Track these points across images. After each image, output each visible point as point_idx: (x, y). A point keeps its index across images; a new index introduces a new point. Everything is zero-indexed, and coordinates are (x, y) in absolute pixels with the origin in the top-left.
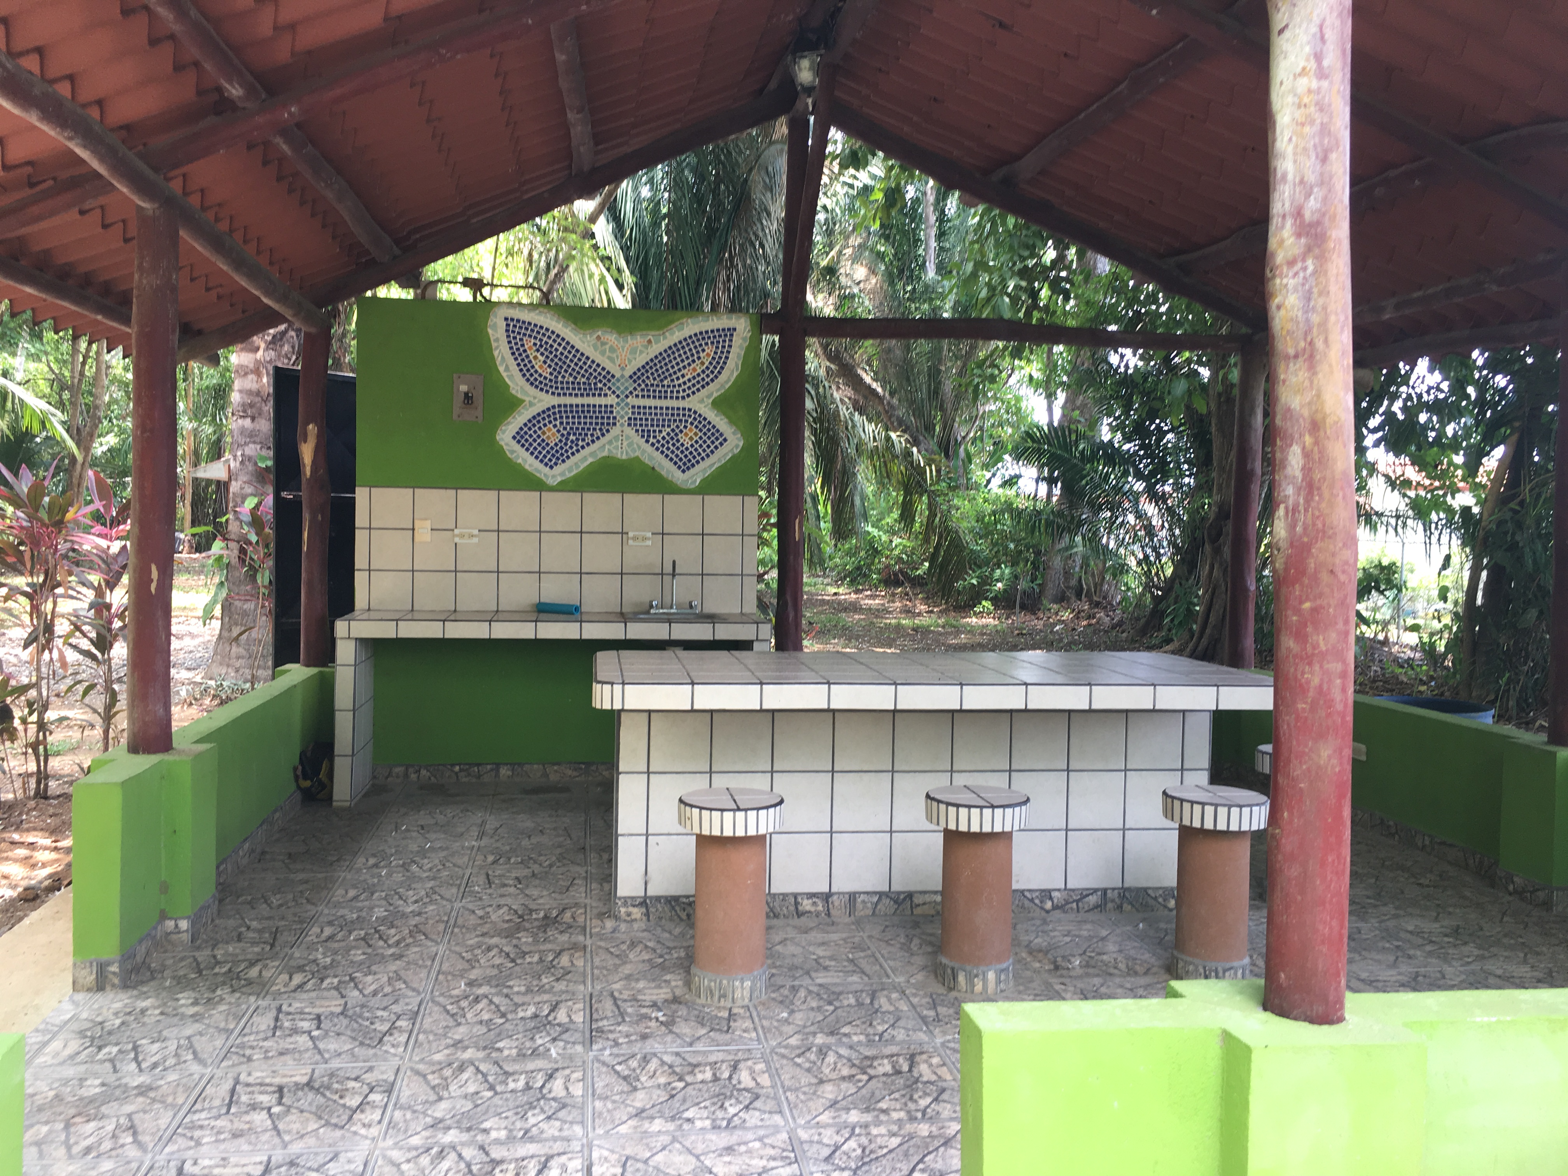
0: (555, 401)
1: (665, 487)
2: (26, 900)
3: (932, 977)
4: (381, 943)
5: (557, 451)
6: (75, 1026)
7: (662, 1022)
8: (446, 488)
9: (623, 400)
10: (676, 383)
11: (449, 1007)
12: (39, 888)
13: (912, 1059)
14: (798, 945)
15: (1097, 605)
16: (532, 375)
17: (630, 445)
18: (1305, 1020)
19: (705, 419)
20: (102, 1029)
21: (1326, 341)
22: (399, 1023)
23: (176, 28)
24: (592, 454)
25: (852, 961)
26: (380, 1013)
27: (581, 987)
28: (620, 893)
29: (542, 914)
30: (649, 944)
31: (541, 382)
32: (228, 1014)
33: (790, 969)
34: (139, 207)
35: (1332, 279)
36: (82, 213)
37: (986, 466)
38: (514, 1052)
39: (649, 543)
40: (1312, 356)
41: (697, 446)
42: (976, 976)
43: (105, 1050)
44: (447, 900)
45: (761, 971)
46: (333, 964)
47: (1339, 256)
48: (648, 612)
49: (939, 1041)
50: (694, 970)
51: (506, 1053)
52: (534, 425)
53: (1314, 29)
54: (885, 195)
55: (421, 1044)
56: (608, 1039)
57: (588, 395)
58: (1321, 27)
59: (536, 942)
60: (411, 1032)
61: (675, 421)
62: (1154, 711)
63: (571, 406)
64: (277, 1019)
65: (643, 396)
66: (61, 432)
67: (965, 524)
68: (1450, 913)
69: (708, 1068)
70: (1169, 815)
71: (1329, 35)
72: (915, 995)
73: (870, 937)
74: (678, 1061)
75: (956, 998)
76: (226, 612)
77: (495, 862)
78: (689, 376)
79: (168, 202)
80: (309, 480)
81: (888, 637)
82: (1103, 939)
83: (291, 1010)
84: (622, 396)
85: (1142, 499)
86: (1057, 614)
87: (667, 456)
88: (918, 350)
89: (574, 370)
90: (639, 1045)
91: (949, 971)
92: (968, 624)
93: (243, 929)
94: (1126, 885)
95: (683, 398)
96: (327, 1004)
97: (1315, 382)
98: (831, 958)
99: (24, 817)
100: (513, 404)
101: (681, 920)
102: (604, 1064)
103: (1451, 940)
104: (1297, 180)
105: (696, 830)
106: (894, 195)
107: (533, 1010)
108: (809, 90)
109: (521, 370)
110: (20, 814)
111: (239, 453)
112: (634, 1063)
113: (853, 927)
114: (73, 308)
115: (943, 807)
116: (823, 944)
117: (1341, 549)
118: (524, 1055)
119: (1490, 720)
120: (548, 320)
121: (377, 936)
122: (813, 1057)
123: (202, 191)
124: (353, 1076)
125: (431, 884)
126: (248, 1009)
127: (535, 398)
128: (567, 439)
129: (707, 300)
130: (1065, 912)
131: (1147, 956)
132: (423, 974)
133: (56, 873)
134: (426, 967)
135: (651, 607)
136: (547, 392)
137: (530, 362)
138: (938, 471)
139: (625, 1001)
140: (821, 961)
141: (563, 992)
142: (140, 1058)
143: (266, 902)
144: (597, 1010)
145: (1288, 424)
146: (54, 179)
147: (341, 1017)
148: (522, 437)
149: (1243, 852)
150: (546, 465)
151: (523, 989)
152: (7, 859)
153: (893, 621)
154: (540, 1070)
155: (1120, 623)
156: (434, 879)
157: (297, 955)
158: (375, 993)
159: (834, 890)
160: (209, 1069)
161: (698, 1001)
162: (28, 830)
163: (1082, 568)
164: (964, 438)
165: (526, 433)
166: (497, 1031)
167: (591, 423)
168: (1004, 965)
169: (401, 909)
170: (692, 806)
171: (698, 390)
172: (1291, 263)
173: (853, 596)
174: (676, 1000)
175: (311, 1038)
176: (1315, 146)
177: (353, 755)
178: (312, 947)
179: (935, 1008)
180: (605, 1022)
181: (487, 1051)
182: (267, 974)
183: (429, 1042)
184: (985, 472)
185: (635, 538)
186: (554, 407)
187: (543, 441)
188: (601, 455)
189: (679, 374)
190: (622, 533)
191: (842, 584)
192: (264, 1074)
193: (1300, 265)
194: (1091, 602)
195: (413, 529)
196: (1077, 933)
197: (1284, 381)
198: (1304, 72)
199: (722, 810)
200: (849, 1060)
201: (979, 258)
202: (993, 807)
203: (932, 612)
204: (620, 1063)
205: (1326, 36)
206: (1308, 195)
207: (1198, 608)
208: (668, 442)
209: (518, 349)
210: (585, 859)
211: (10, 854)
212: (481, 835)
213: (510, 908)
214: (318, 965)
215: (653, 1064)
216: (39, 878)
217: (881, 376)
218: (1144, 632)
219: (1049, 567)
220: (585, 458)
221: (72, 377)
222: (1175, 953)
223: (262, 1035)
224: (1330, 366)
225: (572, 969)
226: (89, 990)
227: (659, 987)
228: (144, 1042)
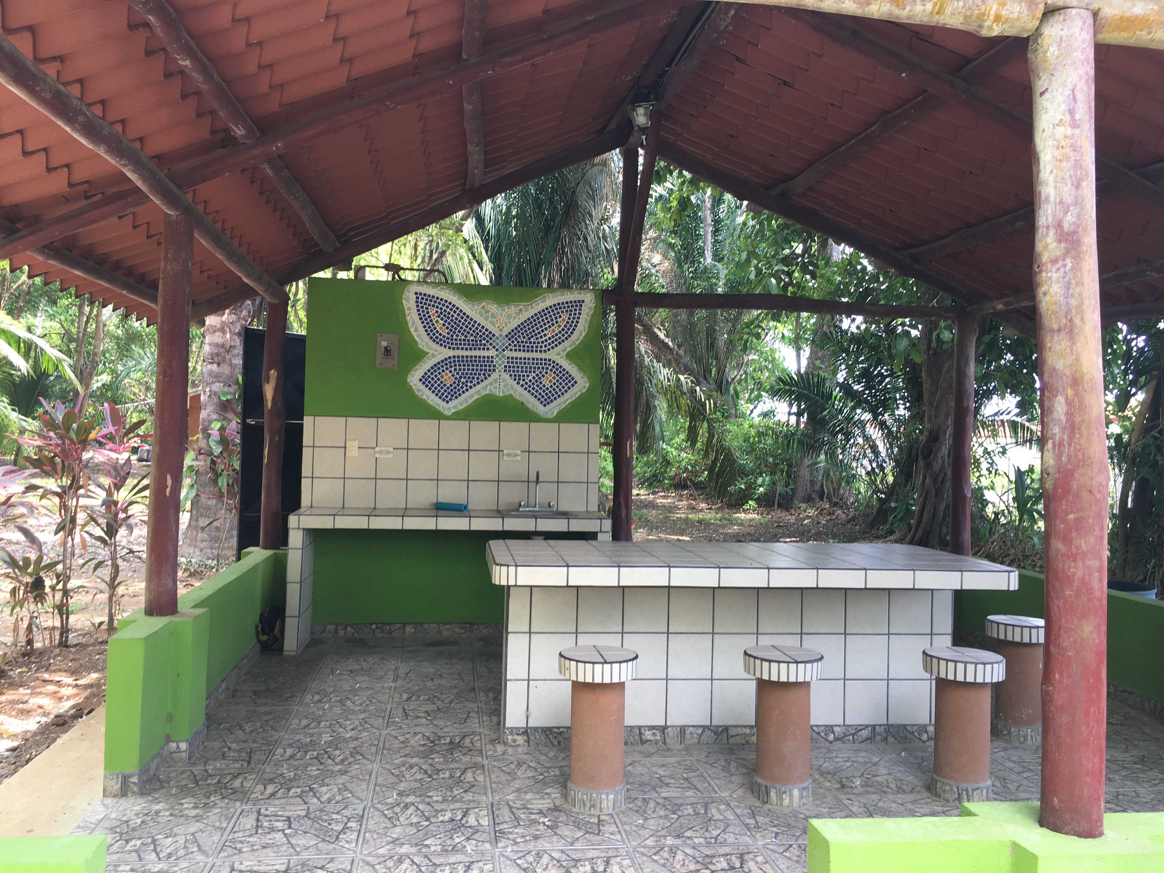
0: (451, 353)
1: (531, 417)
2: (58, 725)
3: (749, 793)
4: (330, 761)
5: (452, 390)
6: (107, 824)
7: (548, 826)
8: (370, 417)
9: (500, 353)
10: (540, 340)
11: (386, 812)
12: (66, 716)
13: (741, 857)
14: (644, 766)
15: (836, 504)
16: (434, 334)
17: (506, 386)
18: (1074, 835)
19: (561, 367)
20: (128, 826)
21: (1082, 319)
22: (350, 825)
23: (204, 87)
24: (478, 392)
25: (686, 779)
26: (335, 816)
27: (484, 798)
28: (508, 724)
29: (448, 740)
30: (531, 764)
31: (441, 340)
32: (221, 815)
33: (640, 785)
34: (165, 213)
35: (1086, 273)
36: (120, 217)
37: (750, 401)
38: (439, 848)
39: (519, 458)
40: (1071, 330)
41: (555, 387)
42: (785, 793)
43: (132, 843)
44: (376, 728)
45: (621, 787)
46: (296, 778)
47: (1090, 257)
48: (518, 510)
49: (761, 843)
50: (570, 785)
51: (433, 848)
52: (435, 371)
53: (1068, 92)
54: (679, 202)
55: (368, 841)
56: (508, 839)
57: (475, 349)
58: (1073, 91)
59: (446, 762)
60: (360, 831)
61: (539, 368)
62: (914, 589)
63: (463, 357)
64: (258, 820)
65: (515, 350)
66: (70, 374)
67: (735, 444)
68: (1136, 746)
69: (587, 863)
70: (929, 670)
71: (1079, 96)
72: (738, 807)
73: (698, 760)
74: (564, 857)
75: (769, 810)
76: (194, 507)
77: (408, 699)
78: (550, 335)
79: (187, 211)
80: (270, 411)
81: (680, 528)
82: (875, 764)
83: (267, 813)
84: (500, 350)
85: (868, 425)
86: (805, 511)
87: (533, 394)
88: (699, 315)
89: (465, 330)
90: (533, 843)
91: (763, 789)
92: (739, 519)
93: (226, 750)
94: (890, 723)
95: (545, 351)
96: (294, 809)
97: (1075, 349)
98: (671, 777)
99: (52, 661)
100: (420, 356)
101: (554, 745)
102: (508, 858)
103: (1139, 766)
104: (1058, 201)
105: (574, 678)
106: (684, 203)
107: (450, 815)
108: (643, 130)
109: (426, 331)
110: (48, 659)
111: (208, 390)
112: (530, 858)
113: (684, 753)
114: (107, 285)
115: (758, 662)
116: (663, 766)
117: (1097, 474)
118: (447, 851)
119: (1154, 597)
120: (447, 295)
121: (326, 756)
122: (666, 855)
123: (205, 202)
124: (319, 866)
125: (363, 716)
126: (235, 812)
127: (436, 351)
128: (459, 381)
129: (545, 277)
130: (843, 743)
131: (910, 778)
132: (364, 786)
133: (78, 704)
134: (365, 780)
135: (520, 506)
136: (445, 346)
137: (433, 325)
138: (715, 404)
139: (518, 809)
140: (663, 779)
141: (471, 801)
142: (158, 850)
143: (241, 728)
144: (498, 816)
145: (1054, 380)
146: (102, 193)
147: (306, 819)
148: (426, 380)
149: (986, 698)
150: (444, 400)
151: (440, 798)
152: (41, 693)
153: (683, 516)
154: (460, 863)
155: (854, 519)
156: (364, 712)
157: (268, 770)
158: (329, 801)
159: (668, 724)
160: (211, 859)
161: (574, 810)
162: (55, 671)
163: (823, 477)
164: (733, 379)
165: (429, 377)
166: (424, 831)
167: (477, 370)
168: (805, 785)
169: (342, 735)
170: (570, 660)
171: (556, 346)
172: (1054, 262)
173: (651, 496)
174: (556, 809)
175: (285, 835)
176: (1070, 176)
177: (299, 616)
178: (278, 764)
179: (754, 817)
180: (505, 826)
181: (419, 847)
182: (247, 785)
183: (374, 839)
184: (749, 405)
185: (508, 455)
186: (450, 358)
187: (442, 382)
188: (484, 393)
189: (542, 334)
190: (499, 451)
191: (642, 488)
192: (252, 863)
193: (1061, 263)
194: (830, 502)
195: (345, 447)
196: (855, 759)
197: (1050, 348)
198: (1061, 123)
199: (594, 663)
200: (694, 858)
201: (750, 248)
202: (797, 662)
203: (711, 509)
204: (520, 858)
205: (1077, 98)
206: (1066, 213)
207: (914, 508)
208: (533, 384)
209: (424, 316)
210: (476, 697)
211: (43, 690)
212: (396, 678)
213: (424, 735)
214: (284, 778)
215: (545, 859)
216: (65, 708)
217: (670, 334)
218: (872, 525)
219: (799, 476)
220: (472, 396)
221: (79, 332)
222: (934, 776)
223: (248, 833)
224: (1086, 337)
225: (476, 783)
226: (115, 796)
227: (543, 798)
228: (159, 837)
